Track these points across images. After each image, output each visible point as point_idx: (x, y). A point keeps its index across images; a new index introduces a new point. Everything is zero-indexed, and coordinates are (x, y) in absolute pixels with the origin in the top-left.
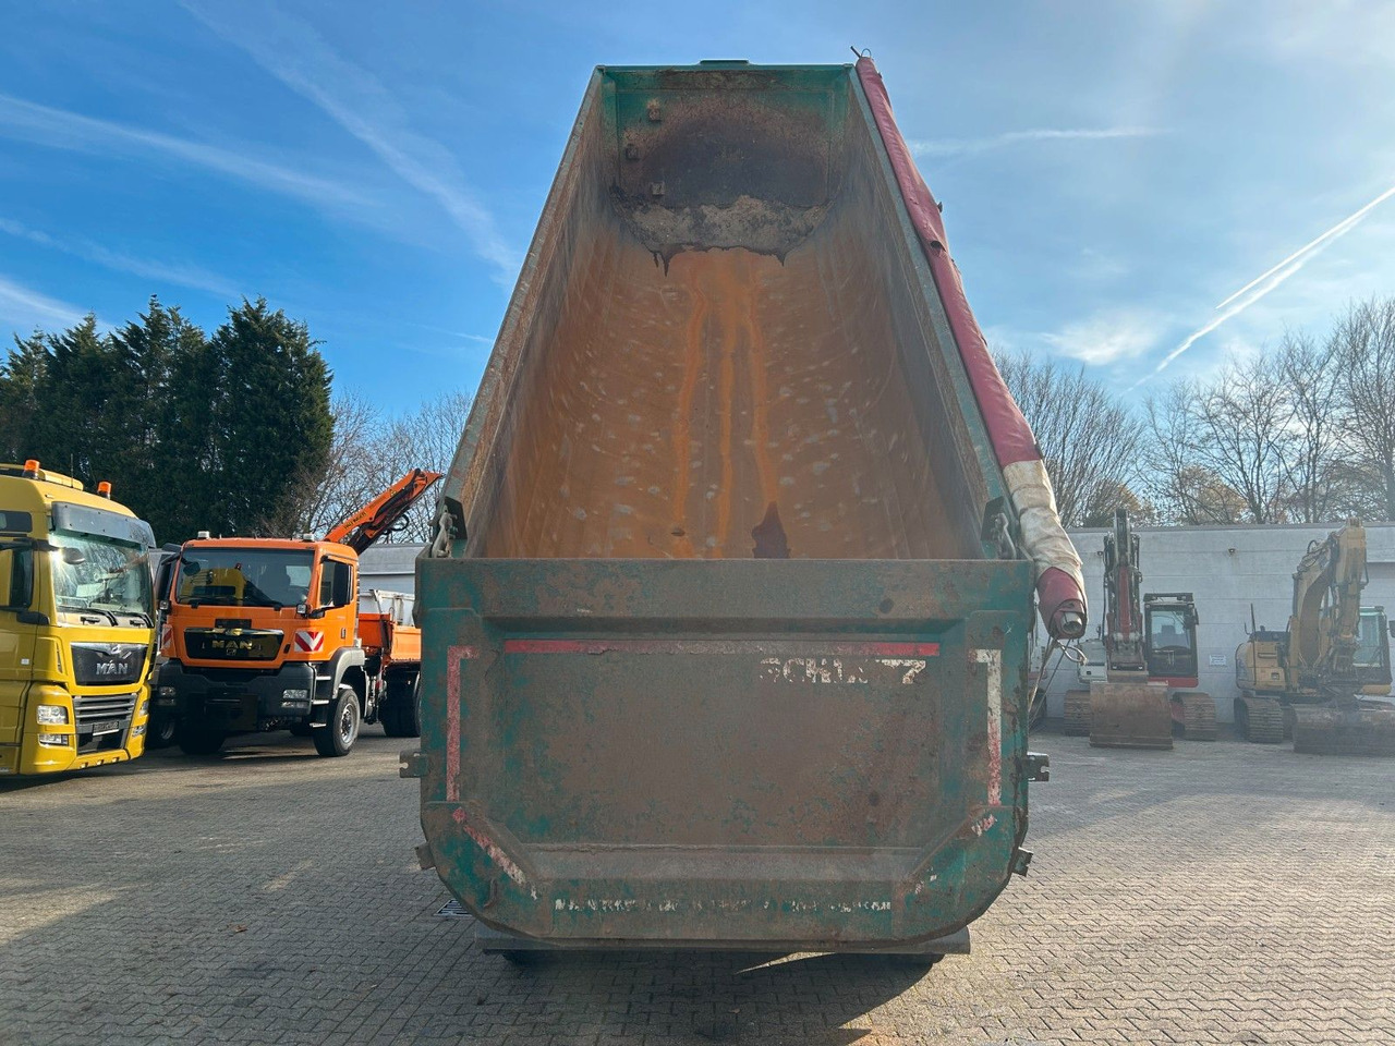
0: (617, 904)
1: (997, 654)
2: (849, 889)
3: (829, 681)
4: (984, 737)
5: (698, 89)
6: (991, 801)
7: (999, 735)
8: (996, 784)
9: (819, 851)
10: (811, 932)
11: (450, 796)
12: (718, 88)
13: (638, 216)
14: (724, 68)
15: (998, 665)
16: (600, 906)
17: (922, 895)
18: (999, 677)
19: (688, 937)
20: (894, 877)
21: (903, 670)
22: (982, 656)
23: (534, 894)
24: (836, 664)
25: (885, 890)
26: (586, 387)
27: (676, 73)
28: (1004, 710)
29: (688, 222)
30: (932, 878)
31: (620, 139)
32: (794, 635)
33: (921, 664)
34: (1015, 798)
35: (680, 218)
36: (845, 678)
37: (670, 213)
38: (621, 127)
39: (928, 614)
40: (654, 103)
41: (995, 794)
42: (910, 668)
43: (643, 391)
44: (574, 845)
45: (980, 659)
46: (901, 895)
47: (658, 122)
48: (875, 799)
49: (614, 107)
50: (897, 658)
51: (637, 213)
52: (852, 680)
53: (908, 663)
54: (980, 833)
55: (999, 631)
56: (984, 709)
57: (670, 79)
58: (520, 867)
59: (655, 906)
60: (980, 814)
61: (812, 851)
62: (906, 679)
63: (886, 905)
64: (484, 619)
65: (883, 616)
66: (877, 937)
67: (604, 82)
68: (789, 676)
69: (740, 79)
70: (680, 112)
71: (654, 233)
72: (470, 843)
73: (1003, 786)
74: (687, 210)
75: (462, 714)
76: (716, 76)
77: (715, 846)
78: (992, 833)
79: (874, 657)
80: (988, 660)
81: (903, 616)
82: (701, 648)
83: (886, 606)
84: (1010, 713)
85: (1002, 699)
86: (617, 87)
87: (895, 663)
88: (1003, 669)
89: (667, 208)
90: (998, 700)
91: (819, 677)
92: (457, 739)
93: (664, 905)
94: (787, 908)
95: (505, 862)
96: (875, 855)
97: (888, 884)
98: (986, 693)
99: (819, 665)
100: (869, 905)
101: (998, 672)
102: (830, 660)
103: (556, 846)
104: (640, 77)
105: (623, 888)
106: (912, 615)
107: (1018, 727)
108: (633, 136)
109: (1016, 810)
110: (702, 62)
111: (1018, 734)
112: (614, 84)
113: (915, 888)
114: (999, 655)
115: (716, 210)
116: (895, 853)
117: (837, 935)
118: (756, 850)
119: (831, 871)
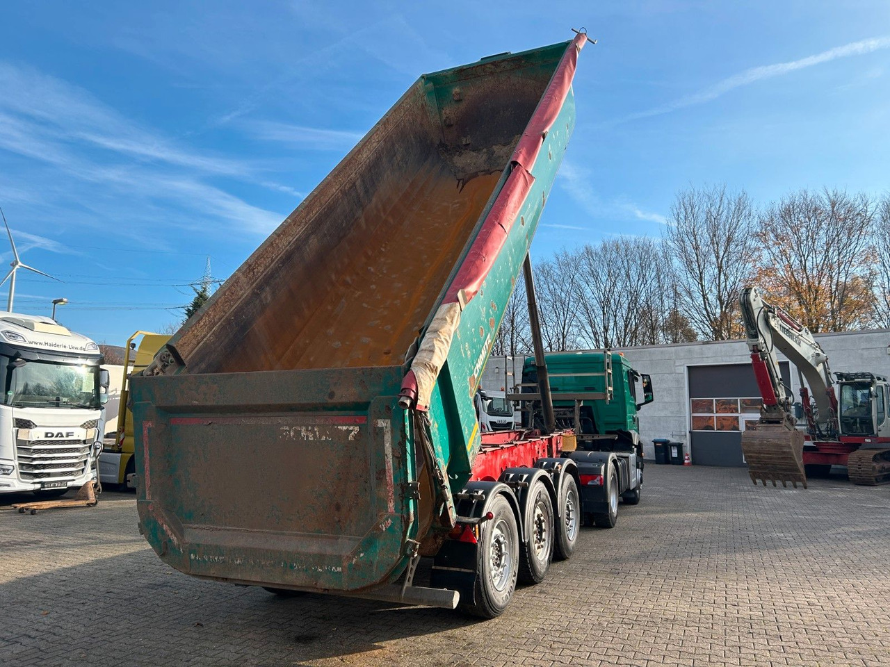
0: (216, 558)
1: (389, 421)
2: (321, 559)
3: (312, 439)
4: (384, 471)
5: (479, 76)
6: (389, 510)
7: (392, 471)
8: (392, 500)
9: (313, 536)
10: (304, 582)
11: (147, 497)
12: (492, 73)
13: (456, 159)
14: (494, 59)
15: (389, 428)
16: (209, 559)
17: (356, 565)
18: (390, 435)
19: (248, 579)
20: (343, 553)
21: (349, 432)
22: (381, 423)
23: (181, 550)
24: (316, 430)
25: (338, 560)
26: (372, 270)
27: (464, 70)
28: (393, 455)
29: (485, 157)
30: (362, 555)
31: (440, 115)
32: (295, 413)
33: (357, 428)
34: (402, 509)
35: (480, 156)
36: (320, 437)
37: (475, 154)
38: (440, 108)
39: (352, 399)
40: (456, 90)
41: (391, 505)
42: (352, 431)
43: (411, 268)
44: (203, 526)
45: (380, 426)
46: (346, 564)
47: (459, 101)
48: (338, 508)
49: (435, 97)
50: (346, 425)
51: (455, 157)
52: (323, 438)
53: (351, 428)
54: (384, 529)
55: (388, 408)
56: (383, 455)
57: (462, 74)
58: (175, 536)
59: (233, 560)
60: (384, 518)
61: (309, 536)
62: (350, 438)
63: (339, 569)
64: (157, 407)
65: (330, 401)
66: (336, 588)
67: (426, 84)
68: (294, 436)
69: (503, 64)
70: (472, 92)
71: (463, 168)
72: (156, 522)
73: (395, 501)
74: (485, 150)
75: (150, 455)
76: (488, 66)
77: (264, 530)
78: (391, 529)
79: (334, 425)
80: (384, 425)
81: (340, 401)
82: (253, 421)
83: (332, 395)
84: (397, 457)
85: (392, 449)
86: (434, 85)
87: (344, 428)
88: (392, 431)
89: (473, 151)
90: (390, 450)
91: (307, 437)
92: (149, 469)
93: (237, 561)
94: (292, 567)
95: (169, 532)
96: (340, 540)
97: (340, 557)
98: (384, 446)
99: (307, 430)
100: (331, 569)
101: (390, 432)
102: (313, 427)
103: (196, 526)
104: (446, 77)
105: (218, 550)
106: (344, 400)
107: (401, 466)
108: (448, 112)
109: (402, 517)
110: (482, 59)
111: (401, 470)
112: (432, 84)
113: (353, 560)
114: (389, 422)
115: (501, 147)
116: (350, 540)
117: (316, 584)
118: (283, 534)
119: (314, 548)
